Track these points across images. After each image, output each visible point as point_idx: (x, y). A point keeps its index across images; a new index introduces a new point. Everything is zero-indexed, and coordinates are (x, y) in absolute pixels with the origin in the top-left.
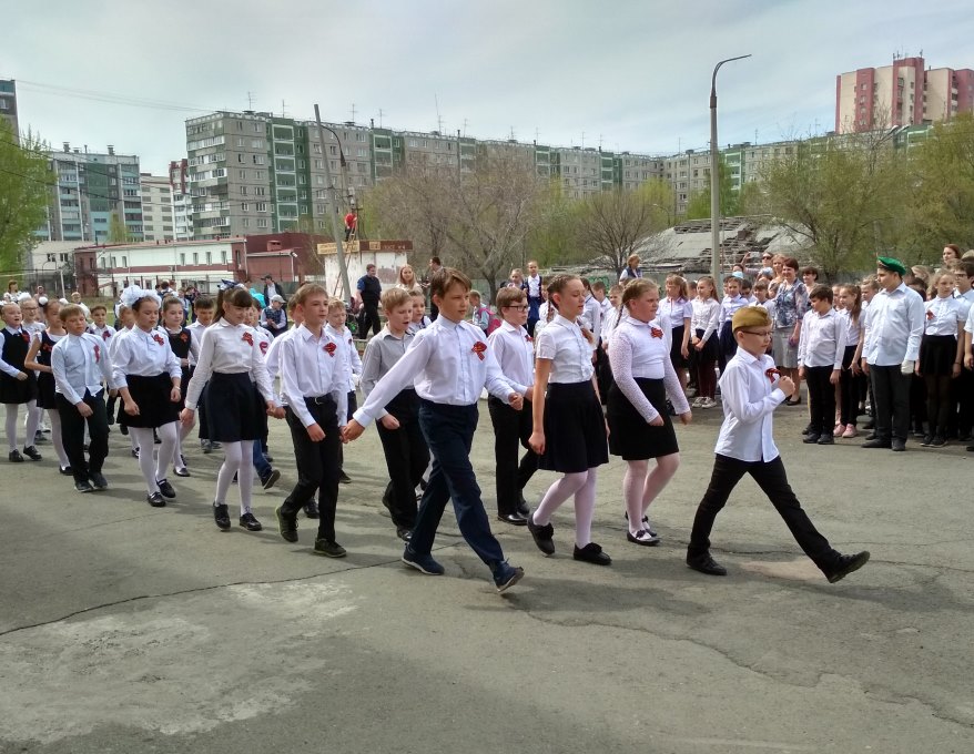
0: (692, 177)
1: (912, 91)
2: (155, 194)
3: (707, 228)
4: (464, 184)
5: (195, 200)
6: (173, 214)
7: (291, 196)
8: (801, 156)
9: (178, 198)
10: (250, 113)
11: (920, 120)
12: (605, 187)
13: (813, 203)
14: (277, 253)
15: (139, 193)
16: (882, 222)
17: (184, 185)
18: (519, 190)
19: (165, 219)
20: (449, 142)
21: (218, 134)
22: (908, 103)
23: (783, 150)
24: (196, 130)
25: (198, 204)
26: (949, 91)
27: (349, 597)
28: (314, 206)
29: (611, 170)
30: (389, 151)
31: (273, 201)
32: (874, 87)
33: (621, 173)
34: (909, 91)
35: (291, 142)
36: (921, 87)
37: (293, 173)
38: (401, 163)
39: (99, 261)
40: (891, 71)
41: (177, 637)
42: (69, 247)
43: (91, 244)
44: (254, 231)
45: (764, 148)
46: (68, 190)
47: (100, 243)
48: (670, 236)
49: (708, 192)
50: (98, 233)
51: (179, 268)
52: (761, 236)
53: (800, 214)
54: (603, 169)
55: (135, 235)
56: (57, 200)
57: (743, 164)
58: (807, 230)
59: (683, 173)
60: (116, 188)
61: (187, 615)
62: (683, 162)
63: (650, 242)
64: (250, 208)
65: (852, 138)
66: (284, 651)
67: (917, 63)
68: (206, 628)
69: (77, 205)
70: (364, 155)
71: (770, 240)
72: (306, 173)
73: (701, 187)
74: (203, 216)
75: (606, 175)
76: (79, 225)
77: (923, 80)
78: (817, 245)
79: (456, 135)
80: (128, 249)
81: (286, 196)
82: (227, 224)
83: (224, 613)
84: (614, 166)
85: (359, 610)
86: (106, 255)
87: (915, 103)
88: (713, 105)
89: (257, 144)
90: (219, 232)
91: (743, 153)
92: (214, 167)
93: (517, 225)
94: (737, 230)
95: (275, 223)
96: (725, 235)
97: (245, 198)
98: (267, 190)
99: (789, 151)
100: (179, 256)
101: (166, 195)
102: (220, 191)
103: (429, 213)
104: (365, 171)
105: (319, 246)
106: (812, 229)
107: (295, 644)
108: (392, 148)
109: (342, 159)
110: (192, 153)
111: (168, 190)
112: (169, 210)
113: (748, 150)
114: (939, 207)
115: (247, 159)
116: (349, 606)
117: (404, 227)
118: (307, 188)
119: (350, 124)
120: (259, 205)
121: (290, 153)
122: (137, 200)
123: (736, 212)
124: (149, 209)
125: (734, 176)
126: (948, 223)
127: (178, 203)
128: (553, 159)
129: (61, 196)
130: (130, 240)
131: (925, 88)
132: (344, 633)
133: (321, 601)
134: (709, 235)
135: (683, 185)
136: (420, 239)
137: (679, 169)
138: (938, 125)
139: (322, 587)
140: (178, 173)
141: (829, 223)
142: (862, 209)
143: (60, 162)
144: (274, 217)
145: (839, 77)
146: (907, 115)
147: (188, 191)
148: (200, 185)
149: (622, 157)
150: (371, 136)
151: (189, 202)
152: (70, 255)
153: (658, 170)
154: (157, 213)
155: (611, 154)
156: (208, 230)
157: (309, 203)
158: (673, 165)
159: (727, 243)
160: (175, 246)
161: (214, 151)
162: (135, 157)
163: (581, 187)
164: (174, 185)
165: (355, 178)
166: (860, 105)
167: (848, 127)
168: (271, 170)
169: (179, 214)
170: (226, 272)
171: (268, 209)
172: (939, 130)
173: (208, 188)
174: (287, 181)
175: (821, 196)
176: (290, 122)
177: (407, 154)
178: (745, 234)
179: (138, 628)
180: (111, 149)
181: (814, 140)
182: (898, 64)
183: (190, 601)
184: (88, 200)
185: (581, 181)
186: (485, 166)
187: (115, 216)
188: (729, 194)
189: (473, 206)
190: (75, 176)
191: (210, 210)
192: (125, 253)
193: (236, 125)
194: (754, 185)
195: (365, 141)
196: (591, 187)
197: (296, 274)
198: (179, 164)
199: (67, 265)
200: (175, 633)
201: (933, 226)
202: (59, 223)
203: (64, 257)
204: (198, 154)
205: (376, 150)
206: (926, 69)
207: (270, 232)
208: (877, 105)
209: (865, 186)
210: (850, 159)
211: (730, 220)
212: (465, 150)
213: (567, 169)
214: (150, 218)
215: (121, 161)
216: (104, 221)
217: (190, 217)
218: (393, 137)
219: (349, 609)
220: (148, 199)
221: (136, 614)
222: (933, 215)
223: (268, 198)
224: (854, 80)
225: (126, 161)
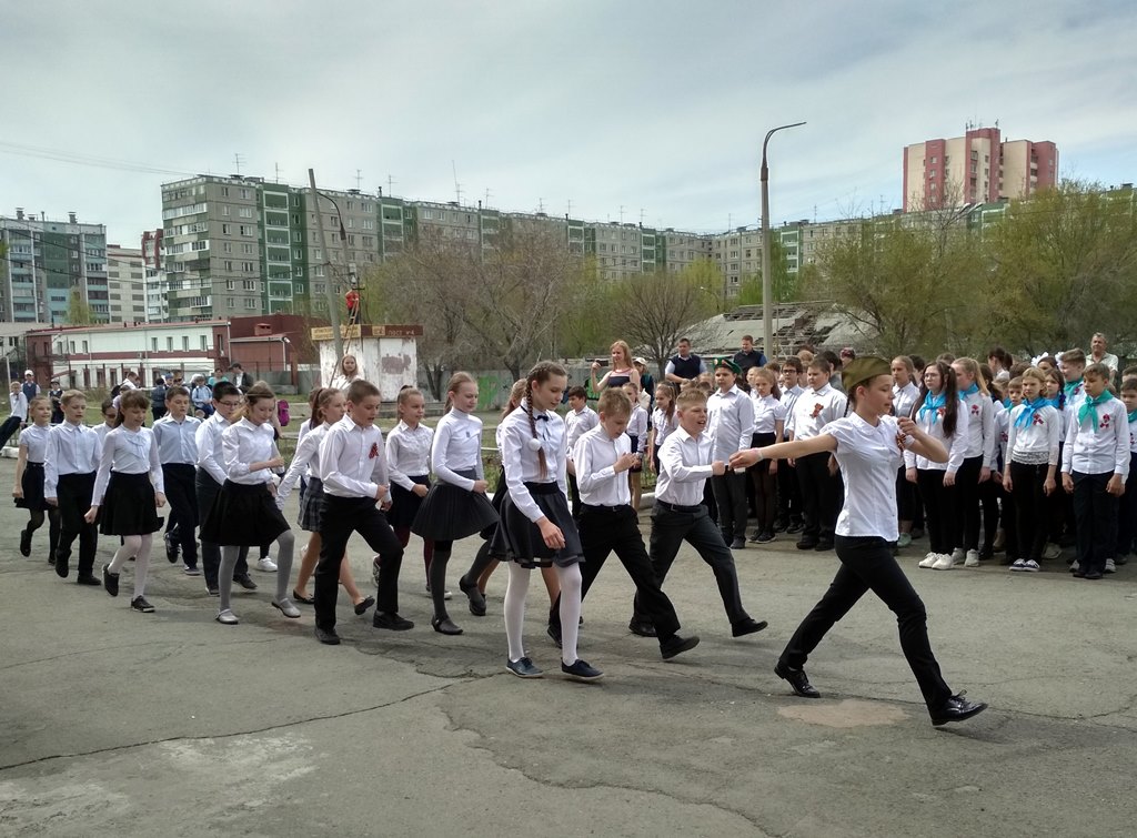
0: (744, 257)
1: (987, 166)
2: (125, 270)
3: (760, 316)
4: (485, 261)
5: (172, 276)
6: (145, 292)
7: (284, 273)
8: (865, 236)
9: (151, 273)
10: (237, 177)
11: (996, 199)
12: (646, 267)
13: (878, 289)
14: (266, 338)
15: (105, 268)
16: (954, 310)
17: (158, 259)
18: (547, 268)
19: (135, 297)
20: (469, 214)
21: (199, 200)
22: (983, 178)
23: (844, 229)
24: (174, 196)
25: (174, 280)
26: (1028, 166)
27: (308, 755)
28: (312, 285)
29: (653, 248)
30: (400, 223)
31: (263, 278)
32: (945, 160)
33: (664, 251)
34: (983, 165)
35: (285, 211)
36: (997, 161)
37: (288, 247)
38: (413, 237)
39: (54, 345)
40: (964, 140)
41: (88, 808)
42: (19, 330)
43: (47, 326)
44: (240, 312)
45: (824, 226)
46: (20, 263)
47: (56, 326)
48: (718, 323)
49: (760, 274)
50: (55, 313)
51: (150, 355)
52: (820, 324)
53: (860, 299)
54: (644, 248)
55: (99, 316)
56: (7, 276)
57: (801, 243)
58: (870, 318)
59: (734, 253)
60: (79, 261)
61: (103, 780)
62: (734, 241)
63: (695, 330)
64: (236, 287)
65: (921, 217)
66: (219, 825)
67: (992, 134)
68: (126, 797)
69: (31, 281)
70: (370, 227)
71: (829, 329)
72: (302, 246)
73: (754, 268)
74: (180, 295)
75: (647, 255)
76: (33, 305)
77: (999, 153)
78: (881, 335)
79: (477, 206)
80: (90, 333)
81: (276, 272)
82: (209, 305)
83: (151, 778)
84: (657, 244)
85: (318, 771)
86: (63, 339)
87: (991, 179)
88: (764, 178)
89: (245, 213)
90: (200, 313)
91: (801, 232)
92: (195, 238)
93: (544, 308)
94: (794, 317)
95: (264, 304)
96: (780, 323)
97: (231, 275)
98: (256, 266)
99: (852, 230)
100: (150, 342)
101: (137, 270)
102: (201, 266)
103: (443, 294)
104: (371, 245)
105: (313, 330)
106: (877, 317)
107: (234, 816)
108: (402, 220)
109: (343, 232)
110: (168, 223)
111: (139, 265)
112: (140, 286)
113: (806, 229)
114: (1017, 294)
115: (233, 230)
116: (308, 765)
117: (414, 309)
118: (303, 264)
119: (354, 192)
120: (246, 283)
121: (283, 223)
122: (102, 275)
123: (792, 298)
124: (117, 286)
125: (789, 258)
126: (1026, 312)
127: (152, 279)
128: (587, 235)
129: (12, 270)
130: (93, 321)
131: (1001, 162)
132: (296, 802)
133: (273, 761)
134: (760, 324)
135: (734, 266)
136: (432, 324)
137: (730, 248)
138: (1015, 203)
139: (276, 742)
140: (151, 244)
141: (895, 310)
142: (932, 297)
143: (12, 231)
144: (264, 296)
145: (906, 150)
146: (982, 192)
147: (163, 265)
148: (177, 259)
149: (665, 234)
150: (379, 206)
151: (164, 278)
152: (21, 339)
153: (706, 249)
154: (126, 291)
155: (654, 231)
156: (186, 311)
157: (305, 281)
158: (723, 244)
159: (782, 333)
160: (146, 330)
161: (194, 220)
162: (101, 226)
163: (620, 267)
164: (147, 260)
165: (357, 253)
166: (929, 180)
167: (916, 205)
168: (261, 243)
169: (152, 292)
170: (205, 359)
171: (257, 287)
172: (1015, 209)
173: (187, 263)
174: (280, 255)
175: (887, 280)
176: (285, 188)
177: (420, 225)
178: (802, 322)
179: (41, 796)
180: (72, 217)
181: (881, 217)
182: (971, 135)
183: (111, 761)
184: (44, 275)
185: (619, 261)
186: (510, 242)
187: (77, 295)
188: (787, 278)
189: (494, 287)
190: (30, 247)
191: (188, 288)
192: (86, 337)
193: (223, 189)
194: (813, 267)
195: (371, 211)
196: (630, 267)
197: (287, 363)
198: (154, 235)
199: (17, 349)
200: (87, 804)
201: (1010, 316)
202: (9, 302)
203: (14, 340)
204: (175, 224)
205: (385, 221)
206: (1003, 140)
207: (259, 313)
208: (947, 180)
209: (936, 269)
210: (918, 240)
211: (787, 306)
212: (487, 224)
213: (603, 246)
214: (117, 297)
215: (83, 230)
216: (63, 299)
217: (165, 296)
218: (404, 208)
219: (306, 770)
220: (116, 274)
221: (42, 779)
222: (1010, 303)
223: (258, 274)
224: (922, 152)
225: (90, 231)
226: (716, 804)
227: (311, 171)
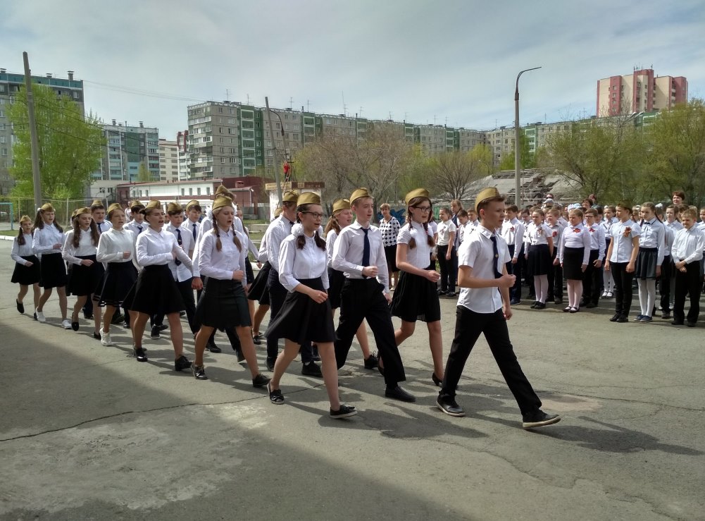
0: (504, 144)
1: (646, 91)
2: (168, 152)
3: (513, 176)
4: (359, 147)
5: (192, 156)
6: (178, 164)
7: (251, 153)
8: (574, 131)
9: (182, 154)
10: (227, 102)
11: (651, 109)
12: (448, 149)
13: (581, 161)
14: (241, 189)
15: (158, 151)
16: (626, 173)
17: (186, 146)
18: (393, 151)
19: (173, 167)
20: (351, 121)
21: (207, 115)
22: (644, 98)
23: (562, 127)
24: (193, 113)
25: (193, 158)
26: (670, 91)
27: (263, 416)
28: (266, 160)
29: (452, 139)
30: (313, 126)
31: (240, 157)
32: (621, 88)
33: (458, 141)
34: (644, 91)
35: (252, 120)
36: (652, 88)
37: (253, 139)
38: (320, 134)
39: (131, 192)
40: (632, 77)
41: (147, 440)
42: (113, 184)
43: (127, 182)
44: (228, 175)
45: (550, 126)
46: (114, 149)
47: (133, 182)
48: (489, 180)
49: (513, 153)
50: (132, 175)
51: (180, 198)
52: (548, 181)
53: (573, 167)
54: (447, 138)
55: (154, 177)
56: (107, 156)
57: (537, 136)
58: (577, 178)
59: (498, 141)
60: (144, 148)
61: (156, 425)
62: (498, 134)
63: (476, 184)
64: (225, 161)
65: (607, 120)
66: (216, 452)
67: (649, 73)
68: (167, 435)
69: (119, 158)
70: (297, 128)
71: (553, 184)
72: (261, 139)
73: (509, 150)
74: (197, 166)
75: (449, 142)
76: (120, 171)
77: (652, 84)
78: (583, 188)
79: (355, 116)
80: (150, 186)
81: (247, 154)
82: (211, 171)
83: (180, 425)
84: (455, 137)
85: (269, 425)
86: (135, 189)
87: (648, 98)
88: (517, 98)
89: (231, 122)
90: (206, 176)
91: (537, 129)
92: (204, 135)
93: (391, 172)
94: (532, 177)
95: (241, 171)
96: (524, 180)
97: (224, 155)
98: (237, 150)
99: (566, 128)
100: (180, 190)
101: (174, 152)
102: (208, 150)
103: (336, 165)
104: (297, 139)
105: (266, 185)
106: (581, 177)
107: (224, 448)
108: (314, 125)
109: (283, 131)
110: (191, 127)
111: (176, 150)
112: (176, 161)
113: (540, 127)
114: (664, 164)
115: (225, 131)
116: (263, 421)
117: (320, 173)
118: (262, 149)
119: (289, 109)
120: (231, 159)
121: (251, 127)
122: (157, 155)
123: (532, 166)
124: (164, 161)
125: (530, 144)
126: (669, 175)
127: (182, 157)
128: (415, 133)
129: (110, 152)
130: (152, 180)
131: (654, 89)
132: (257, 441)
133: (245, 418)
134: (514, 181)
135: (498, 148)
136: (329, 179)
137: (496, 139)
138: (664, 111)
139: (246, 408)
140: (182, 139)
141: (592, 173)
142: (613, 165)
143: (110, 131)
144: (240, 167)
145: (598, 82)
146: (643, 105)
147: (188, 150)
148: (195, 147)
149: (459, 131)
150: (302, 117)
151: (189, 157)
152: (114, 189)
153: (482, 139)
154: (168, 164)
155: (452, 129)
156: (199, 174)
157: (262, 158)
158: (492, 136)
159: (525, 186)
160: (178, 184)
161: (204, 125)
162: (156, 129)
163: (433, 150)
164: (180, 146)
165: (290, 143)
166: (613, 99)
167: (604, 113)
168: (239, 137)
169: (183, 164)
170: (209, 200)
171: (237, 161)
172: (665, 116)
173: (200, 148)
174: (249, 144)
175: (587, 156)
176: (252, 108)
177: (324, 128)
178: (538, 180)
179: (123, 433)
180: (141, 124)
181: (581, 121)
182: (637, 73)
183: (159, 416)
184: (126, 155)
185: (433, 146)
186: (372, 136)
187: (143, 166)
188: (527, 154)
189: (363, 161)
190: (119, 140)
191: (201, 162)
192: (147, 188)
193: (220, 110)
194: (544, 149)
195: (298, 120)
196: (439, 149)
197: (252, 202)
198: (183, 134)
199: (112, 194)
200: (147, 438)
201: (660, 176)
202: (108, 169)
203: (110, 190)
204: (195, 127)
205: (305, 125)
206: (655, 76)
207: (237, 176)
208: (623, 99)
209: (616, 150)
210: (605, 133)
211: (528, 171)
212: (360, 126)
213: (424, 138)
214: (164, 167)
215: (147, 131)
216: (136, 168)
217: (189, 166)
218: (316, 118)
219: (262, 424)
220: (163, 155)
221: (123, 424)
222: (660, 169)
223: (237, 155)
224: (608, 83)
225: (150, 131)
226: (489, 452)
227: (266, 98)
